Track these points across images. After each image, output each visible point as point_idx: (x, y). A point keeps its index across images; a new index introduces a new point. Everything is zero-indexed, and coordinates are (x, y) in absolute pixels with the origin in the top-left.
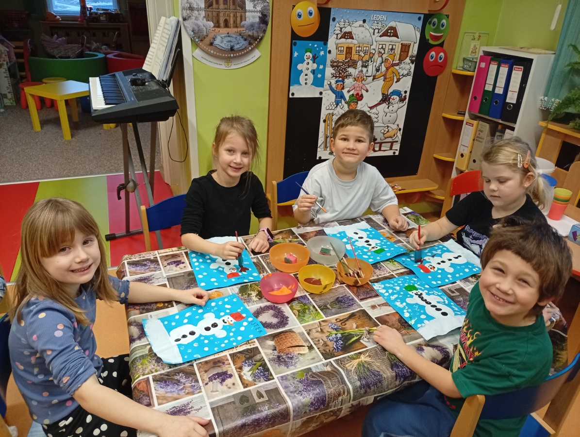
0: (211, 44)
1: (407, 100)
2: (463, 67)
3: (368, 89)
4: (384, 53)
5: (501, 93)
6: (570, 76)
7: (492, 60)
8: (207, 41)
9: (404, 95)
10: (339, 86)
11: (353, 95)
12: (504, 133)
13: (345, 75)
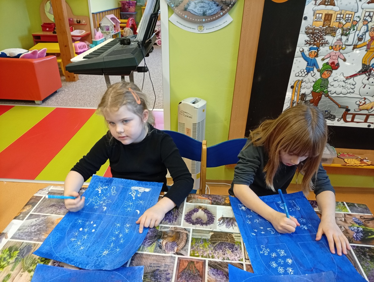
0: (185, 9)
3: (346, 58)
8: (182, 6)
10: (313, 53)
11: (327, 63)
13: (320, 42)
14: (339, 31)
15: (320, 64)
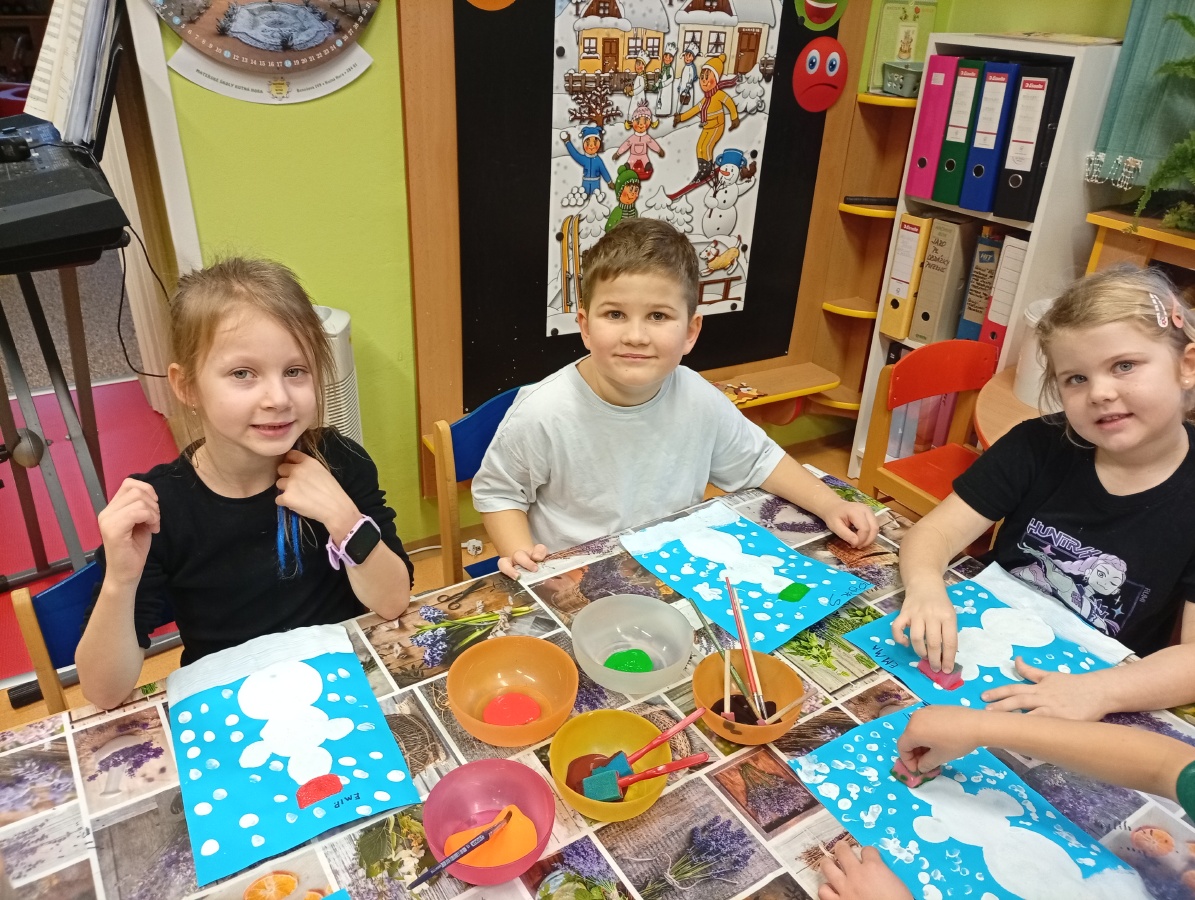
0: (223, 32)
1: (758, 175)
2: (882, 88)
3: (664, 149)
4: (698, 55)
5: (991, 146)
6: (1165, 98)
7: (960, 65)
8: (209, 21)
9: (750, 161)
10: (592, 142)
11: (627, 165)
12: (1000, 246)
13: (604, 114)
14: (639, 83)
15: (613, 169)
